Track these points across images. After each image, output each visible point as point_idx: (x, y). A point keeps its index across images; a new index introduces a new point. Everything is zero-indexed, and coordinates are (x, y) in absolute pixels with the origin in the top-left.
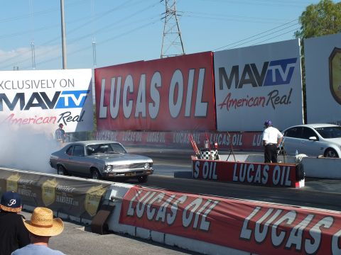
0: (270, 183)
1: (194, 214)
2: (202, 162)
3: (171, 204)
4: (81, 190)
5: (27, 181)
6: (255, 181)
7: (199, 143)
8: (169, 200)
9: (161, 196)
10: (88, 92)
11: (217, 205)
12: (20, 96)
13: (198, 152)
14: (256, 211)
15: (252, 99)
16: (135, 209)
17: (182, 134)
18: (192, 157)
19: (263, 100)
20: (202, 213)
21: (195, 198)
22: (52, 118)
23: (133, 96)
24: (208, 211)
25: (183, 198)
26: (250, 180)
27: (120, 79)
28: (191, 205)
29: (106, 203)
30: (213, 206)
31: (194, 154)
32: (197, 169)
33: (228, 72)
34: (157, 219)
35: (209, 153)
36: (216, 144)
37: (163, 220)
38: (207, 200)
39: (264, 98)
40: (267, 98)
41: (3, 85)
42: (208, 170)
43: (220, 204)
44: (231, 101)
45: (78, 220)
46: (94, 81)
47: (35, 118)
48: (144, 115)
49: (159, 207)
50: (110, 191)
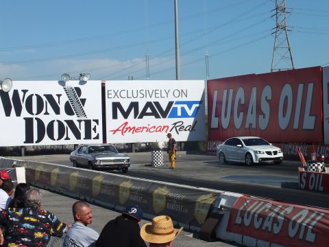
2: (309, 174)
3: (278, 214)
4: (191, 198)
5: (139, 188)
7: (306, 154)
8: (276, 210)
9: (269, 206)
10: (201, 102)
11: (323, 217)
12: (134, 105)
13: (305, 163)
16: (243, 218)
17: (290, 146)
18: (299, 168)
20: (309, 224)
21: (302, 209)
22: (164, 127)
23: (243, 108)
24: (314, 223)
25: (289, 209)
27: (231, 91)
28: (297, 216)
29: (215, 211)
30: (319, 218)
31: (302, 166)
32: (304, 180)
34: (264, 228)
35: (316, 165)
36: (323, 157)
37: (269, 230)
38: (313, 212)
41: (118, 94)
42: (314, 181)
43: (326, 216)
45: (187, 227)
46: (206, 92)
47: (147, 126)
48: (254, 126)
49: (267, 216)
50: (220, 200)
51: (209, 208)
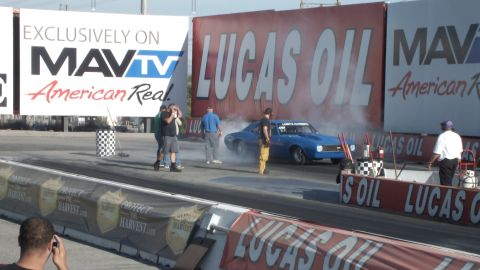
0: (465, 220)
1: (343, 262)
2: (358, 179)
3: (306, 243)
4: (163, 212)
5: (74, 191)
6: (441, 215)
8: (304, 237)
9: (292, 229)
10: (182, 54)
11: (380, 249)
12: (70, 53)
14: (444, 264)
15: (445, 83)
16: (247, 247)
19: (462, 86)
20: (356, 261)
21: (346, 237)
22: (119, 92)
23: (253, 67)
24: (365, 259)
25: (326, 234)
26: (432, 212)
27: (233, 37)
28: (338, 247)
29: (201, 234)
30: (373, 251)
32: (349, 189)
33: (410, 38)
34: (282, 265)
35: (370, 165)
36: (382, 152)
37: (291, 269)
38: (364, 241)
39: (465, 83)
40: (470, 83)
41: (43, 33)
42: (365, 191)
43: (385, 248)
44: (410, 85)
45: (154, 259)
46: (191, 37)
47: (90, 90)
48: (269, 97)
49: (287, 246)
50: (209, 216)
51: (191, 229)
